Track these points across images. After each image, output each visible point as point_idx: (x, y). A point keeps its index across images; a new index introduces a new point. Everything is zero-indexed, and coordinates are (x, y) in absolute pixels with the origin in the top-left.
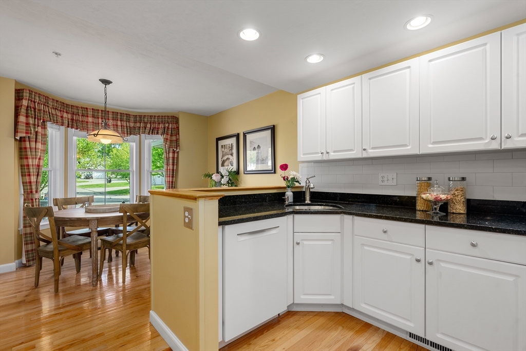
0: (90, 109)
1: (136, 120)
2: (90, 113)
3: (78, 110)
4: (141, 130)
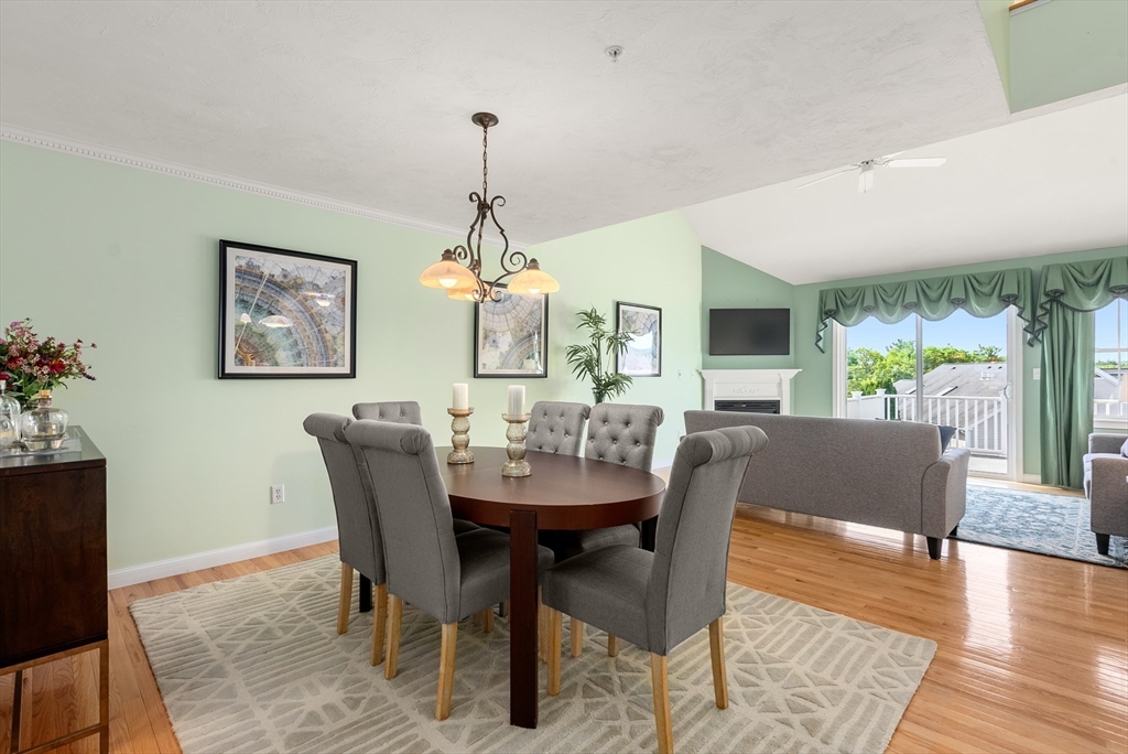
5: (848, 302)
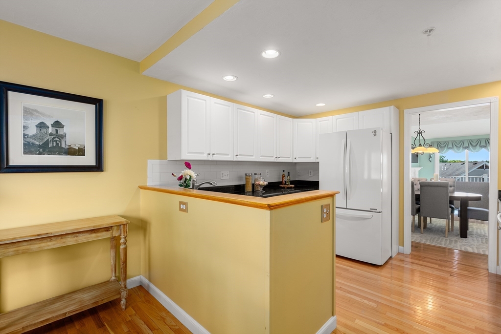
5: (442, 146)
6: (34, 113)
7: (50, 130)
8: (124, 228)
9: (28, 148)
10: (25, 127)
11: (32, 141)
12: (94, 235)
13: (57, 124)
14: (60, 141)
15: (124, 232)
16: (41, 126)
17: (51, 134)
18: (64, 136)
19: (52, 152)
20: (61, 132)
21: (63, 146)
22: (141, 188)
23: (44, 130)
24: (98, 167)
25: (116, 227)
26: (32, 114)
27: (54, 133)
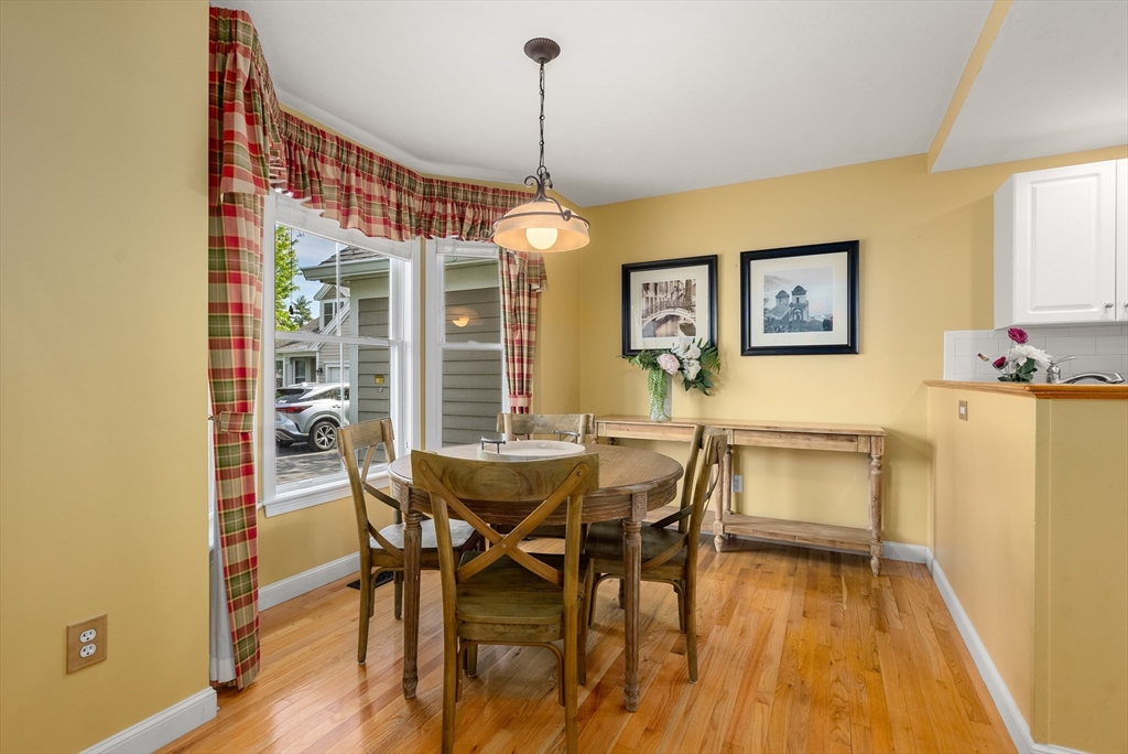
0: (331, 138)
1: (431, 194)
2: (331, 151)
3: (302, 132)
4: (449, 225)
6: (775, 281)
7: (791, 299)
8: (876, 443)
9: (770, 326)
10: (766, 300)
11: (772, 316)
12: (831, 443)
13: (799, 291)
14: (802, 313)
15: (877, 449)
16: (782, 295)
17: (791, 305)
18: (805, 306)
19: (791, 327)
20: (802, 300)
21: (805, 319)
22: (930, 384)
23: (784, 301)
24: (850, 349)
25: (863, 439)
26: (772, 283)
27: (795, 302)
